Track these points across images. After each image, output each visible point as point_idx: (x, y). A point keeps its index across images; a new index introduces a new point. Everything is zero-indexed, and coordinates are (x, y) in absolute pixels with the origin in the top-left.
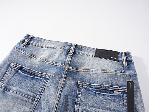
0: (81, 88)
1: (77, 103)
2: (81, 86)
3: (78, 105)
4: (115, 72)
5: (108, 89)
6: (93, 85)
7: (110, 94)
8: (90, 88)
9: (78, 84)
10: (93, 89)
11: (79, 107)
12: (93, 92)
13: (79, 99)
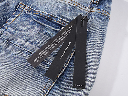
0: (19, 11)
1: (5, 26)
2: (21, 9)
3: (4, 30)
4: (76, 4)
5: (54, 21)
6: (38, 11)
7: (54, 28)
8: (31, 14)
9: (19, 5)
10: (34, 16)
11: (4, 32)
12: (32, 19)
13: (9, 23)
